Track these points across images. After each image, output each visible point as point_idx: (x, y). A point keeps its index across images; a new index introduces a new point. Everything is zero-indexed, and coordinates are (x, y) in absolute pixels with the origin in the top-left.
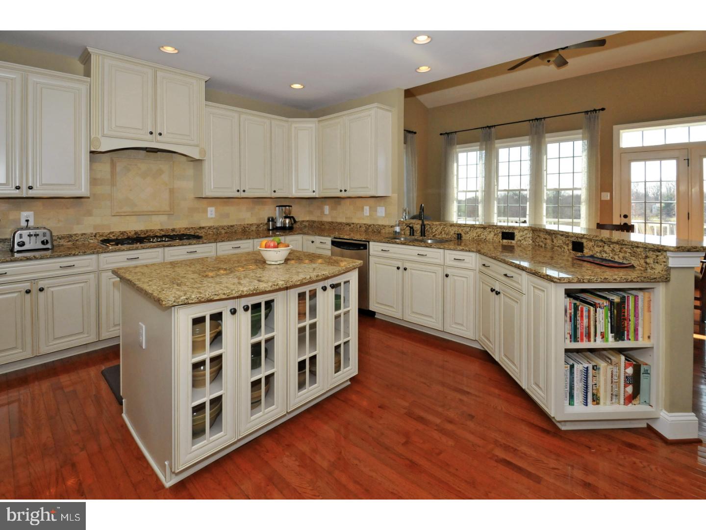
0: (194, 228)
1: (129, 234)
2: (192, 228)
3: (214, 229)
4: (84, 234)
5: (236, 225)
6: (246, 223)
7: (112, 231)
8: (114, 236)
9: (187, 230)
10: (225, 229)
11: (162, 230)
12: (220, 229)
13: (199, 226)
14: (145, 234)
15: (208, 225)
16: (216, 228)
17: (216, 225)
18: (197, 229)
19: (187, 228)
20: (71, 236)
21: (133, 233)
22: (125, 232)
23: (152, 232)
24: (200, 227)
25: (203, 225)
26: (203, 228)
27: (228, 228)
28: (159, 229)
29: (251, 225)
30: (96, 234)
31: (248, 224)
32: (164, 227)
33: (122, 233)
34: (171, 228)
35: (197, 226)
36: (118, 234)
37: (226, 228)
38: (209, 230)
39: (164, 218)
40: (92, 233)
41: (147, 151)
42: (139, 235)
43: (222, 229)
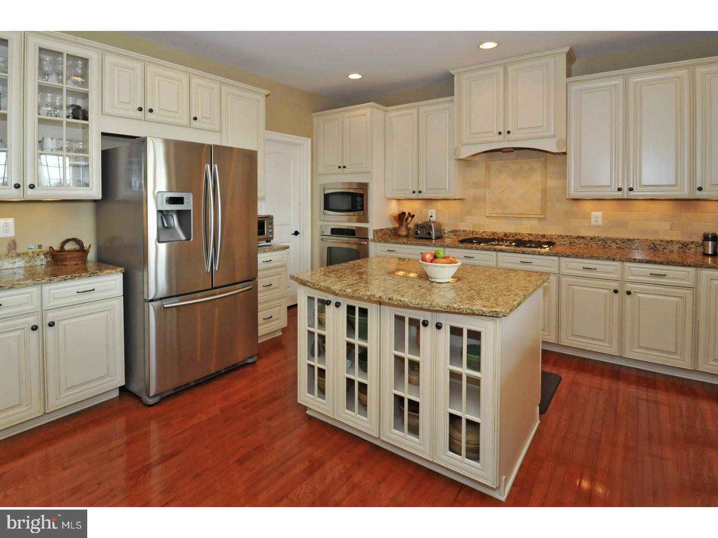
0: (570, 236)
1: (499, 235)
2: (567, 236)
3: (599, 240)
4: (465, 231)
5: (638, 239)
6: (661, 238)
7: (485, 230)
8: (486, 235)
9: (560, 237)
10: (617, 243)
11: (531, 234)
12: (609, 242)
13: (578, 235)
14: (513, 237)
15: (590, 235)
16: (603, 240)
17: (603, 235)
18: (575, 238)
19: (560, 236)
20: (456, 231)
21: (503, 234)
22: (495, 233)
23: (521, 236)
24: (578, 237)
25: (583, 233)
26: (583, 238)
27: (622, 242)
28: (528, 234)
29: (668, 242)
30: (473, 231)
31: (662, 241)
32: (534, 233)
33: (493, 234)
34: (541, 233)
35: (574, 234)
36: (490, 234)
37: (619, 242)
38: (591, 241)
39: (535, 223)
40: (470, 231)
41: (504, 152)
42: (508, 237)
43: (613, 242)
